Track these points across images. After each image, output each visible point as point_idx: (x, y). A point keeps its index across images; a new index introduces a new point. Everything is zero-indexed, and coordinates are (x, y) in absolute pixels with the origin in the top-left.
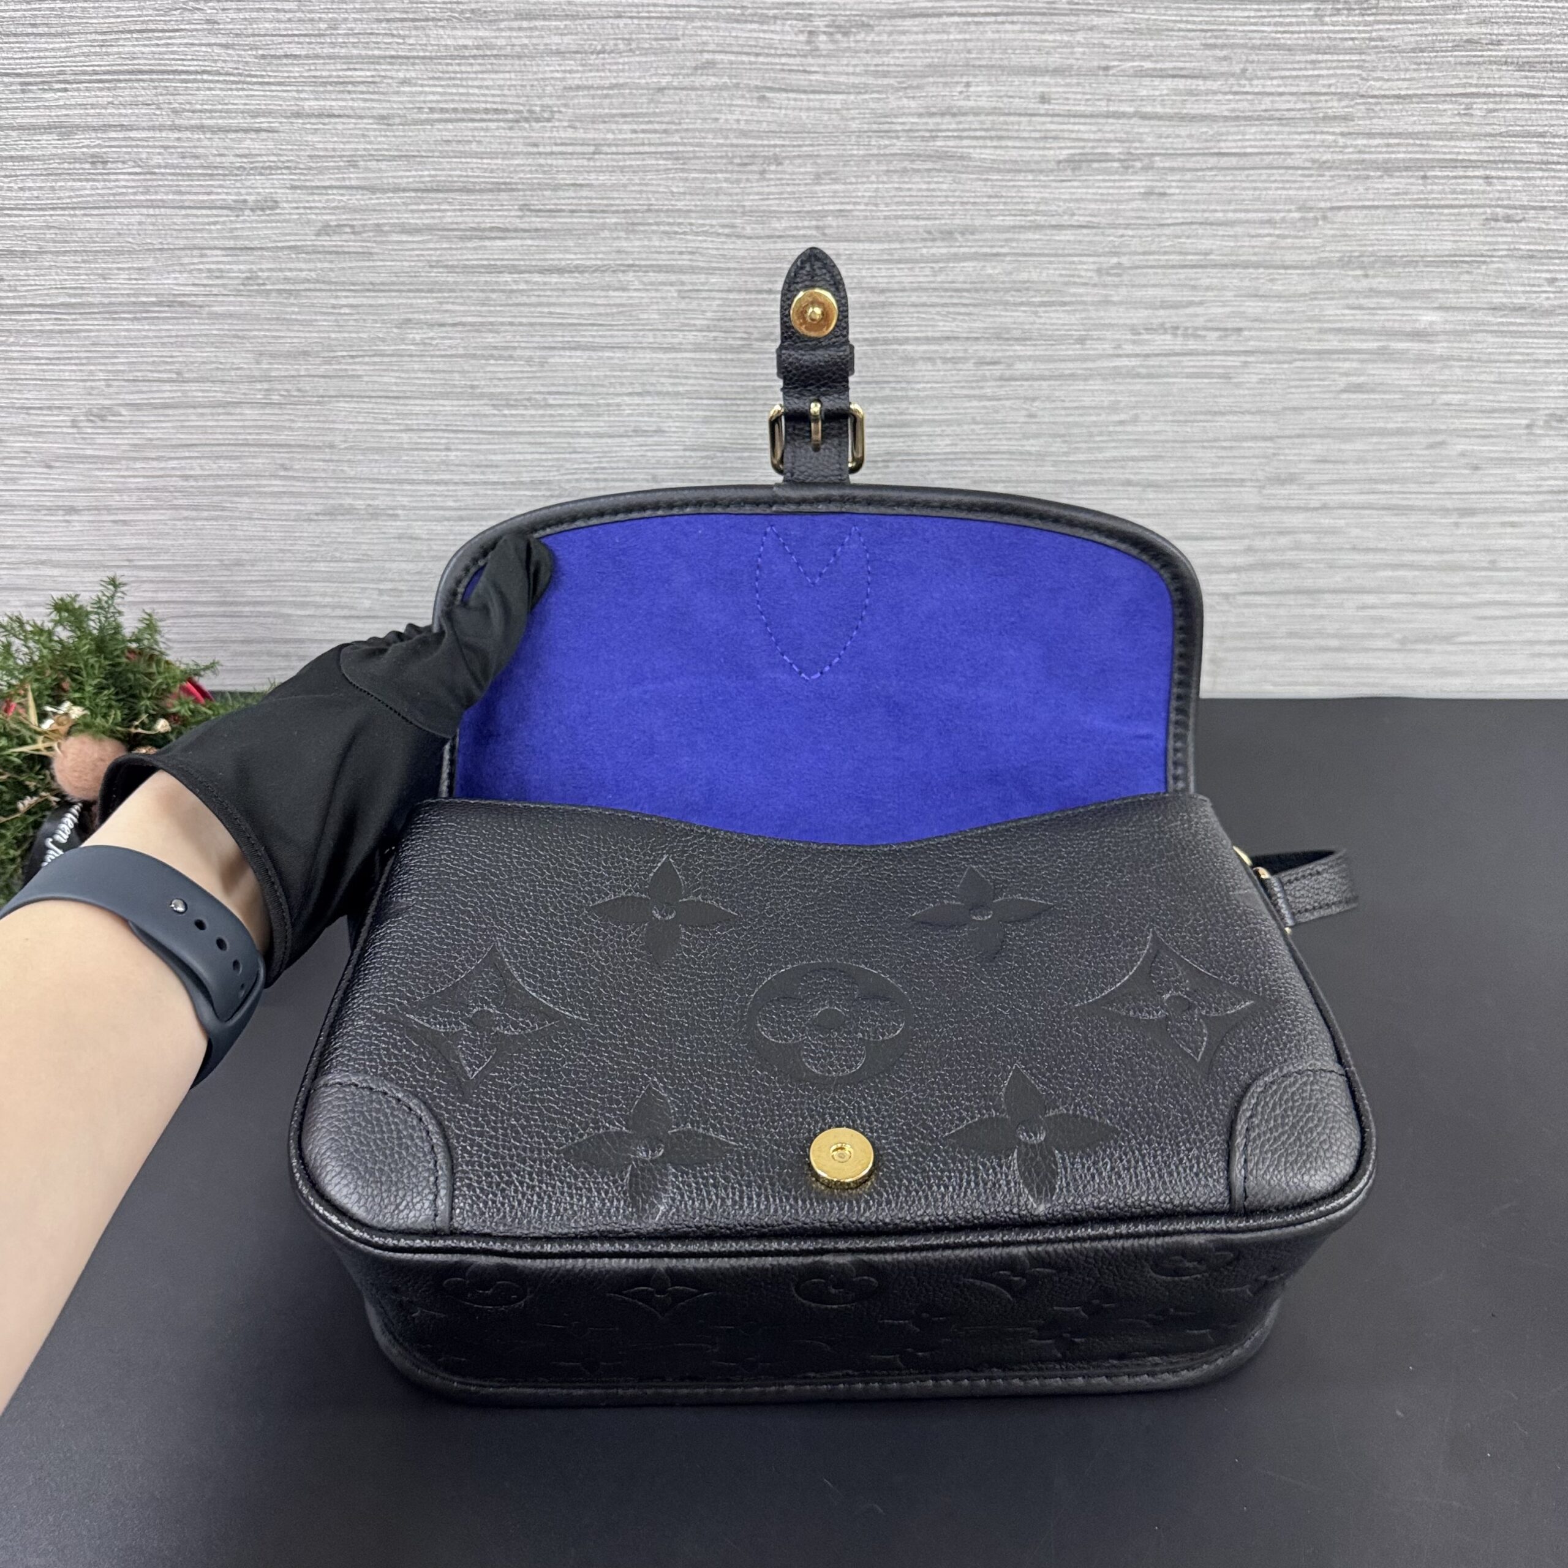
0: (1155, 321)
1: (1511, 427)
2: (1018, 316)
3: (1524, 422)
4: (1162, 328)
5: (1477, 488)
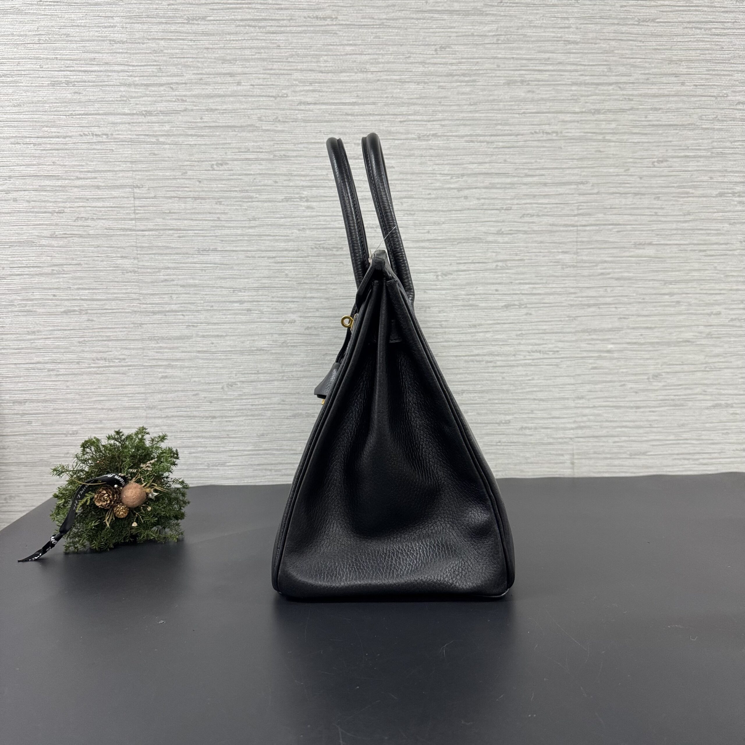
0: (534, 349)
1: (643, 379)
2: (496, 349)
3: (646, 377)
4: (536, 351)
5: (638, 399)
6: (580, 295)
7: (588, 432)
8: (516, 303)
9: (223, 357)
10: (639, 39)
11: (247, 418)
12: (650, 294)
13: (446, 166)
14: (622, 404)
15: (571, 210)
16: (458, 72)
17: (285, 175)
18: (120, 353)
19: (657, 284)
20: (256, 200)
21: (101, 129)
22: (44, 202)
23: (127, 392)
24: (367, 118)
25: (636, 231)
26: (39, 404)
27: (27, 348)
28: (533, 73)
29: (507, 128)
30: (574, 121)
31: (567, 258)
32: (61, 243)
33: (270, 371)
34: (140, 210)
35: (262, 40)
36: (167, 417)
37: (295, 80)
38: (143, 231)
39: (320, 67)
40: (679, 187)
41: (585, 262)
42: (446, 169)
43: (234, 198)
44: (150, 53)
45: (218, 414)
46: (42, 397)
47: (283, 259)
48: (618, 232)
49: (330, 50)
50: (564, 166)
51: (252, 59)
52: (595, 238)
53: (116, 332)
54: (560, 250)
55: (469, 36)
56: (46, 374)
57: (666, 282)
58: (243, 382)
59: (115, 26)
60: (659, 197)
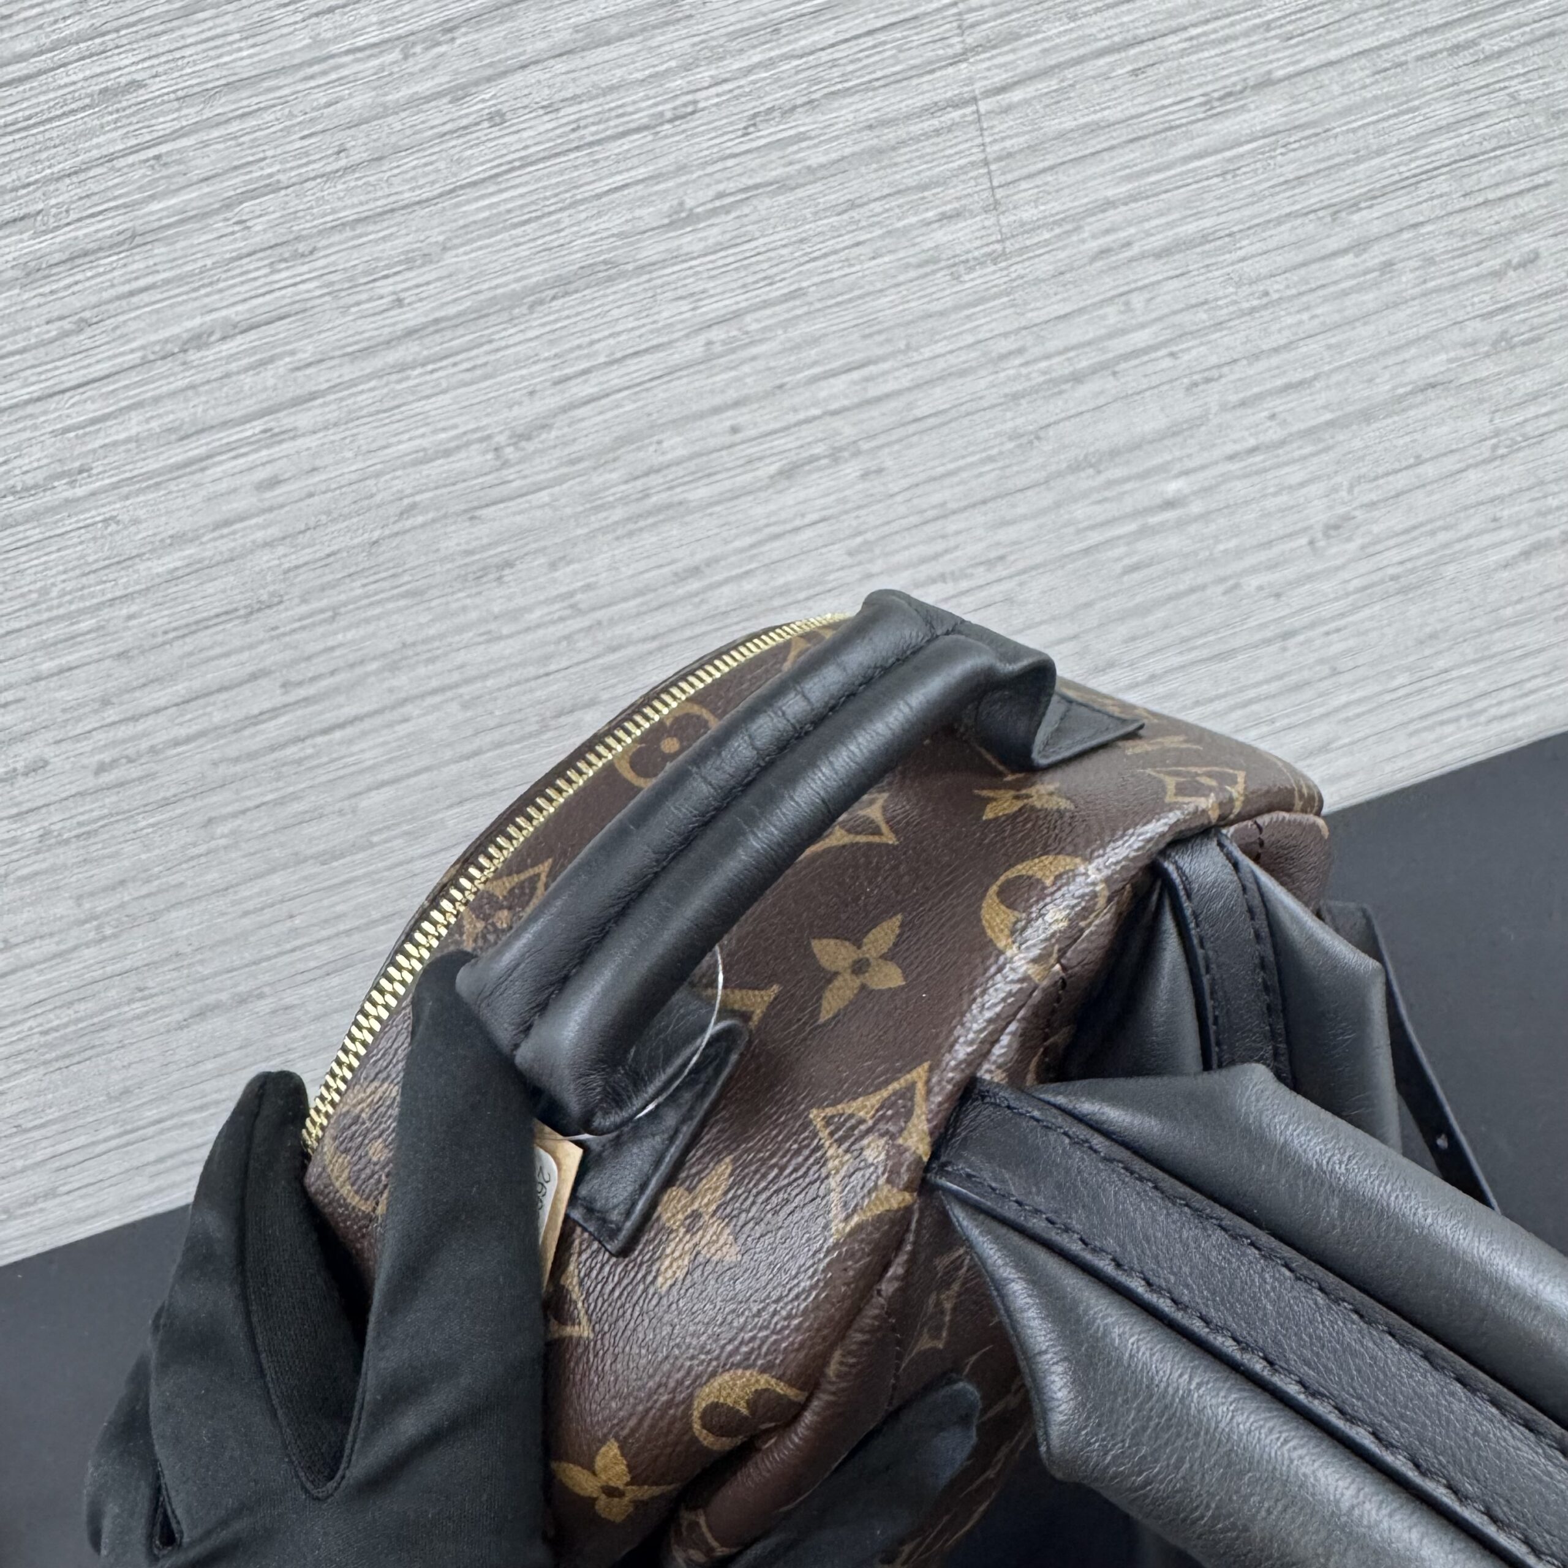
6: (1037, 351)
48: (1135, 72)
52: (1053, 125)
54: (930, 214)
57: (1337, 211)
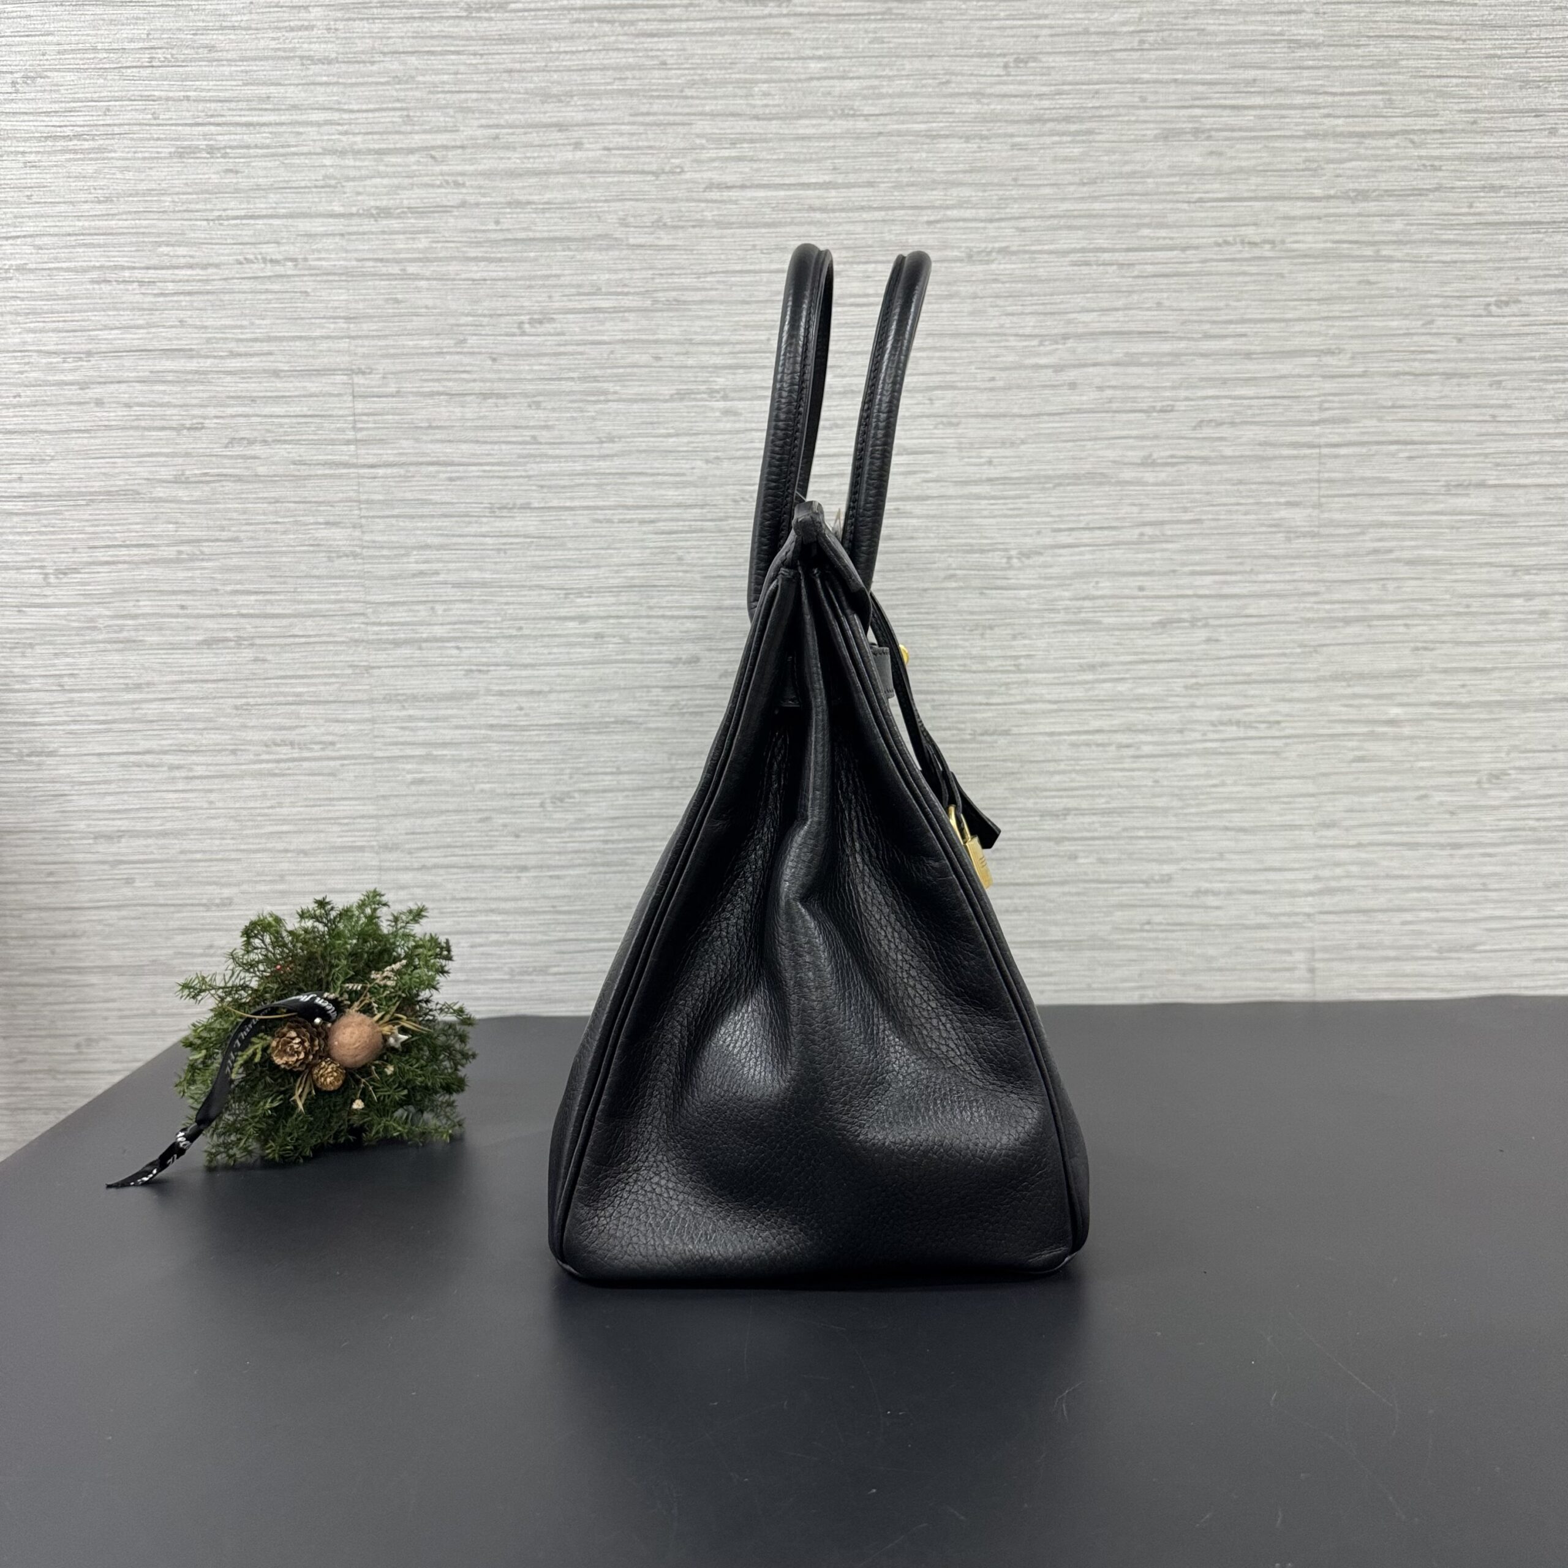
0: (1225, 718)
1: (1467, 783)
2: (1140, 717)
3: (1474, 779)
4: (1230, 723)
5: (1457, 828)
7: (1344, 901)
8: (1185, 616)
9: (543, 739)
10: (1455, 34)
11: (595, 870)
12: (1481, 596)
13: (1028, 318)
14: (1421, 839)
15: (1304, 411)
16: (1054, 114)
17: (677, 343)
18: (323, 730)
19: (1497, 574)
20: (616, 397)
21: (282, 248)
22: (161, 405)
23: (338, 814)
24: (855, 215)
25: (1447, 456)
26: (150, 841)
27: (125, 721)
28: (1219, 112)
29: (1163, 233)
30: (1311, 218)
31: (1298, 517)
32: (197, 494)
33: (643, 768)
34: (367, 422)
35: (627, 50)
36: (423, 868)
37: (698, 136)
38: (372, 466)
39: (754, 106)
40: (1545, 359)
41: (1339, 526)
42: (1029, 324)
43: (568, 393)
44: (387, 83)
45: (532, 861)
46: (155, 826)
47: (673, 526)
49: (776, 70)
50: (1289, 316)
51: (606, 92)
53: (315, 685)
55: (1078, 34)
56: (166, 775)
58: (586, 792)
59: (312, 27)
60: (1500, 382)
